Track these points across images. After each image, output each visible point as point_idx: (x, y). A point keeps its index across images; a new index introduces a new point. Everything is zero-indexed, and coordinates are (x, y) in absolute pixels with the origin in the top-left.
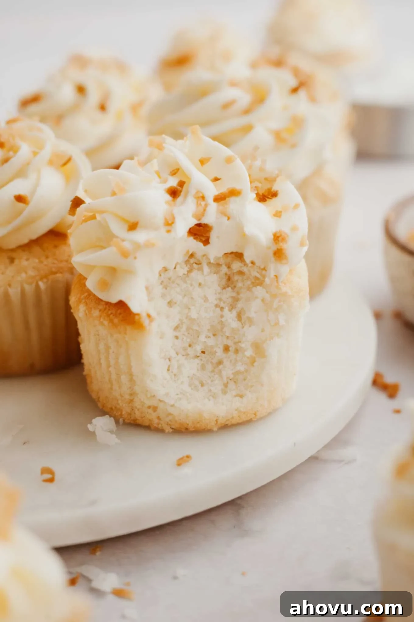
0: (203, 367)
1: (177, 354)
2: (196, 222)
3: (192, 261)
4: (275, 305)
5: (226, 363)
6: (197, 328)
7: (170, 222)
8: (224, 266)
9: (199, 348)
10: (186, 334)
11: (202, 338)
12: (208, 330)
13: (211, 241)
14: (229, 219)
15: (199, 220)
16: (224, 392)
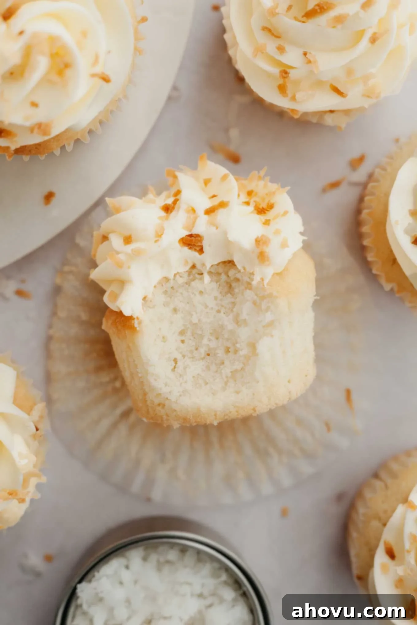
0: (208, 368)
1: (184, 356)
2: (188, 233)
3: (194, 271)
4: (263, 306)
5: (227, 362)
6: (200, 332)
7: (160, 234)
8: (223, 274)
9: (203, 350)
10: (192, 338)
11: (205, 341)
12: (211, 333)
13: (204, 250)
14: (217, 228)
15: (190, 230)
16: (224, 389)
